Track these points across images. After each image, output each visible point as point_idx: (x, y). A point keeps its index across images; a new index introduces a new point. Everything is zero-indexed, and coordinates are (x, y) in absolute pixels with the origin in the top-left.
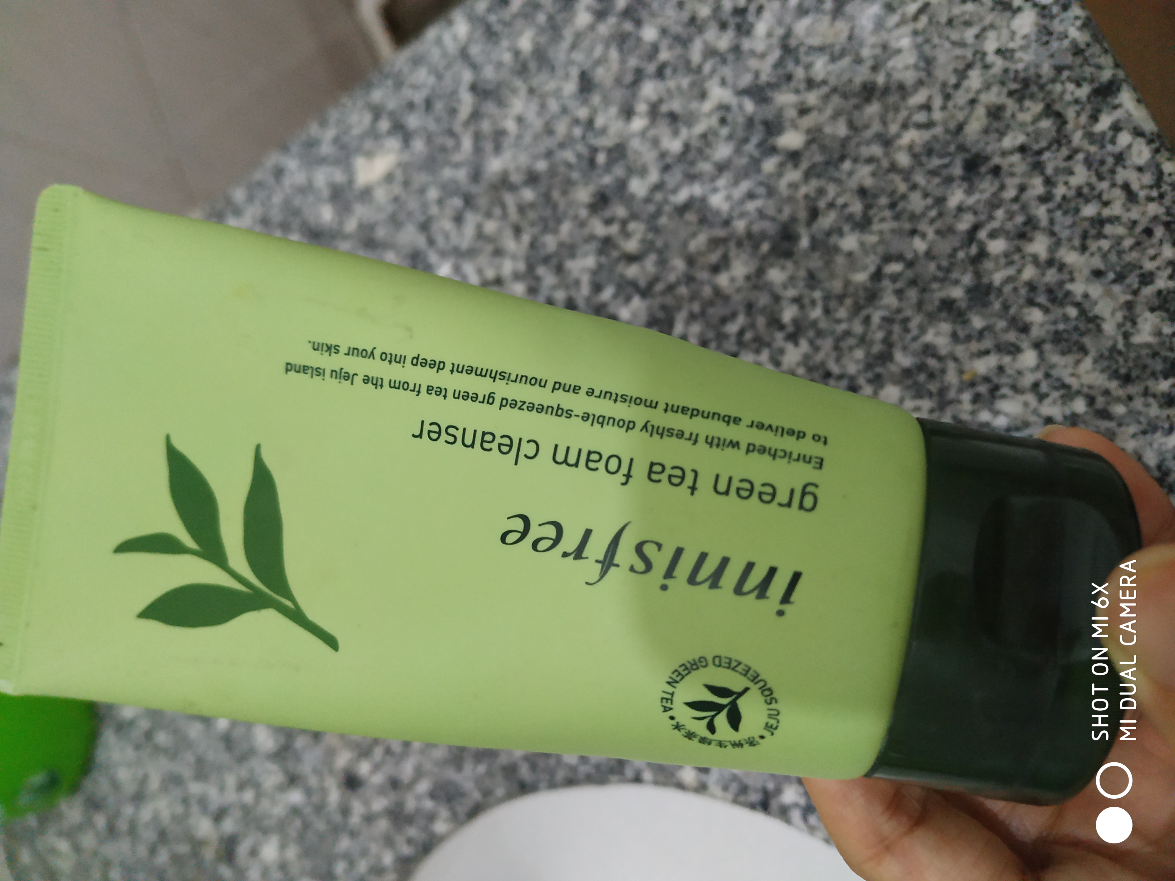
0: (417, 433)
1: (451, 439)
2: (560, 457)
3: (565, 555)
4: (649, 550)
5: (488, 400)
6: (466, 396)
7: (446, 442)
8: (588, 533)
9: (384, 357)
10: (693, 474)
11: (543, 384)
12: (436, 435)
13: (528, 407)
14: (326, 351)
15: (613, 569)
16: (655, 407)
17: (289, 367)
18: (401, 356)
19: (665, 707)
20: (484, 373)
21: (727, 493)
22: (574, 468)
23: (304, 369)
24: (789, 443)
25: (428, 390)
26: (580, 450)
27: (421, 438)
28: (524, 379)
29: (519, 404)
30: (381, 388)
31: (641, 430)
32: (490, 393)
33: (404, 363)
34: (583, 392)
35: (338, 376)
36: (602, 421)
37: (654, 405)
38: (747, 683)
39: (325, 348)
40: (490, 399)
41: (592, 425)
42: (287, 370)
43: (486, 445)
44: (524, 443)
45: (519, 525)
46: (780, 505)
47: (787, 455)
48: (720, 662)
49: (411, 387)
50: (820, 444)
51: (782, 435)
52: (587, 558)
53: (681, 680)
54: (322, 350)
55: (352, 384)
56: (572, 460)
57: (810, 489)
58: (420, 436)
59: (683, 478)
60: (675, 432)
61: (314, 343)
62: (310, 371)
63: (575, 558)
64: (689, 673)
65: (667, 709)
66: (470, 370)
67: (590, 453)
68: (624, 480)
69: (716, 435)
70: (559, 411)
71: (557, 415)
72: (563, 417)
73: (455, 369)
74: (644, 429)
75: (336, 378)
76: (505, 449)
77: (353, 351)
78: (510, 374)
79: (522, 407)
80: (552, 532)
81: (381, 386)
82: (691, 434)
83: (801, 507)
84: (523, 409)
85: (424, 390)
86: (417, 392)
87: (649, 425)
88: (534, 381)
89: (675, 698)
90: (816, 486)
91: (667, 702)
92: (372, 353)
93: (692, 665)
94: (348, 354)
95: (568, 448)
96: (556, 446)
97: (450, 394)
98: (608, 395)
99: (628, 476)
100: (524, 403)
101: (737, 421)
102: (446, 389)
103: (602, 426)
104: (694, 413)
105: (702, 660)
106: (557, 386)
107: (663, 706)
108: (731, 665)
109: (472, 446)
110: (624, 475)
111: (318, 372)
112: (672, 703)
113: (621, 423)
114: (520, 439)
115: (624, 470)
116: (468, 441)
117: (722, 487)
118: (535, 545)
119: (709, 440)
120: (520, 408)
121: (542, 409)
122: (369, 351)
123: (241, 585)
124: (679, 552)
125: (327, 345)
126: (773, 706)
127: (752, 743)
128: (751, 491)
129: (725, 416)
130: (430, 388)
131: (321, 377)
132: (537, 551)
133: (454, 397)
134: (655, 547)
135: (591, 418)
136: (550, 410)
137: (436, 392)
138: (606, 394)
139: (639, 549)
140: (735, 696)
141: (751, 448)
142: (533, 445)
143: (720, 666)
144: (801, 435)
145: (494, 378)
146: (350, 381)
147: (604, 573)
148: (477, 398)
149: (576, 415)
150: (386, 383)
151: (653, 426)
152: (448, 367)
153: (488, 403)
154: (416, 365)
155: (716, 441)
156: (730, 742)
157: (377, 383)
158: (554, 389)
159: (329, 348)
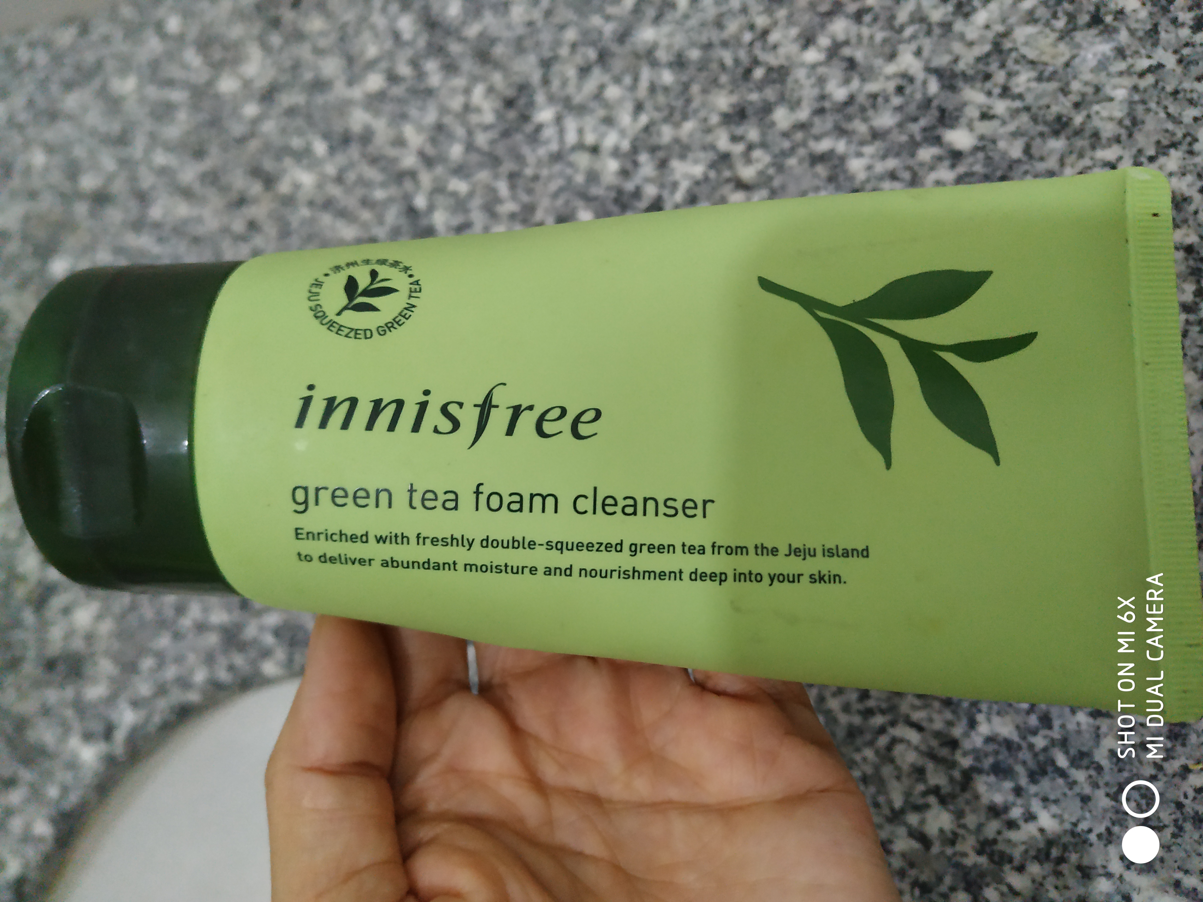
0: (709, 505)
1: (670, 503)
2: (550, 501)
3: (531, 408)
4: (446, 425)
5: (636, 548)
6: (661, 549)
7: (675, 500)
8: (510, 431)
9: (759, 578)
10: (414, 505)
11: (583, 572)
12: (687, 505)
13: (593, 546)
14: (824, 576)
15: (480, 402)
16: (466, 565)
17: (865, 553)
18: (740, 581)
19: (418, 284)
20: (647, 574)
21: (378, 492)
22: (534, 493)
23: (846, 554)
24: (333, 549)
25: (704, 549)
26: (531, 511)
27: (704, 501)
28: (603, 574)
29: (603, 548)
30: (756, 545)
31: (473, 540)
32: (635, 555)
33: (735, 574)
34: (541, 570)
35: (807, 551)
36: (515, 544)
37: (468, 567)
38: (340, 320)
39: (826, 578)
40: (635, 549)
41: (524, 538)
42: (867, 549)
43: (631, 502)
44: (590, 509)
45: (583, 429)
46: (326, 488)
47: (329, 537)
48: (365, 334)
49: (722, 550)
50: (303, 553)
51: (340, 555)
52: (508, 408)
53: (402, 311)
54: (830, 576)
55: (790, 545)
56: (538, 501)
57: (301, 508)
58: (705, 502)
59: (423, 500)
60: (440, 543)
61: (840, 582)
62: (840, 553)
63: (520, 406)
64: (394, 320)
65: (416, 283)
66: (662, 575)
67: (521, 510)
68: (481, 489)
69: (400, 546)
70: (560, 547)
71: (562, 543)
72: (555, 542)
73: (678, 575)
74: (471, 541)
75: (809, 549)
76: (609, 501)
77: (795, 579)
78: (619, 577)
79: (598, 545)
80: (548, 428)
81: (756, 547)
82: (424, 544)
83: (306, 489)
84: (598, 543)
85: (709, 550)
86: (715, 546)
87: (468, 547)
88: (593, 573)
89: (407, 293)
90: (296, 511)
91: (416, 289)
92: (772, 580)
93: (392, 327)
94: (799, 575)
95: (543, 511)
96: (556, 512)
97: (679, 549)
98: (515, 570)
99: (478, 493)
100: (597, 550)
101: (385, 564)
102: (684, 553)
103: (513, 538)
104: (427, 565)
105: (382, 333)
106: (568, 572)
107: (420, 285)
108: (354, 333)
109: (646, 500)
110: (482, 493)
111: (830, 553)
112: (411, 288)
113: (495, 544)
114: (594, 513)
115: (483, 498)
116: (651, 504)
117: (384, 496)
118: (564, 412)
119: (405, 540)
120: (601, 544)
121: (577, 546)
122: (776, 581)
123: (880, 324)
124: (416, 428)
125: (825, 582)
126: (313, 304)
127: (338, 268)
128: (355, 497)
129: (397, 567)
130: (701, 552)
131: (826, 548)
132: (560, 407)
133: (673, 546)
134: (440, 429)
135: (526, 545)
136: (570, 547)
137: (695, 549)
138: (517, 571)
139: (456, 425)
140: (350, 306)
141: (364, 538)
142: (580, 508)
143: (365, 330)
144: (323, 559)
145: (634, 571)
146: (793, 548)
147: (489, 396)
148: (649, 548)
149: (542, 545)
150: (752, 551)
151: (463, 546)
152: (686, 576)
153: (636, 545)
154: (721, 574)
155: (399, 540)
156: (358, 265)
157: (762, 550)
158: (571, 568)
159: (822, 579)
